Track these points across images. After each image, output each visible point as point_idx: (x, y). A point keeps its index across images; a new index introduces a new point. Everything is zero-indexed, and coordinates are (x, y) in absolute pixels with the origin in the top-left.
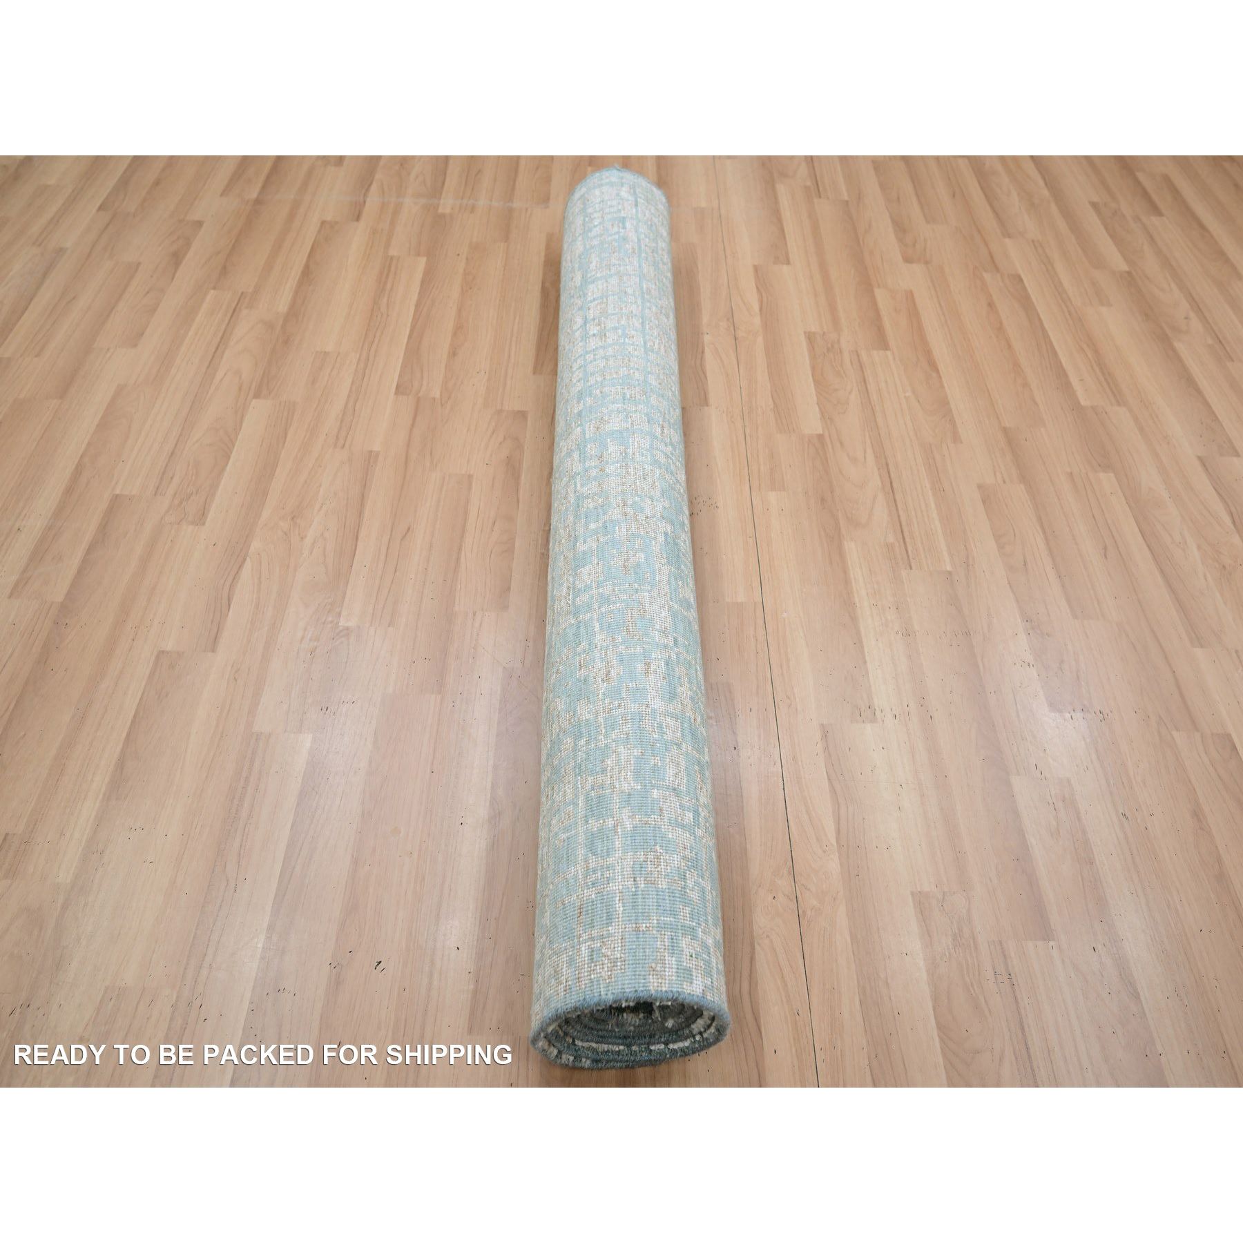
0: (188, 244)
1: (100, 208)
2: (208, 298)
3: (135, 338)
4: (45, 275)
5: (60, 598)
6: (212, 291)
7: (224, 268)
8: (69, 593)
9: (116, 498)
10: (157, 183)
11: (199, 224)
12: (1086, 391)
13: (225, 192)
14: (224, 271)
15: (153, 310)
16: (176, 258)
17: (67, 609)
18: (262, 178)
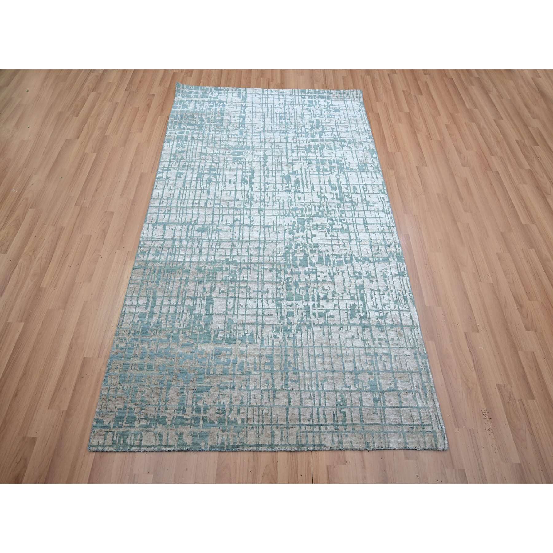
0: (151, 101)
1: (126, 90)
2: (159, 118)
3: (141, 130)
4: (114, 111)
5: (132, 198)
6: (159, 116)
7: (162, 109)
8: (134, 197)
9: (142, 174)
10: (140, 82)
11: (154, 95)
12: (391, 148)
13: (160, 85)
14: (162, 110)
15: (144, 121)
16: (149, 106)
17: (134, 201)
18: (170, 80)
